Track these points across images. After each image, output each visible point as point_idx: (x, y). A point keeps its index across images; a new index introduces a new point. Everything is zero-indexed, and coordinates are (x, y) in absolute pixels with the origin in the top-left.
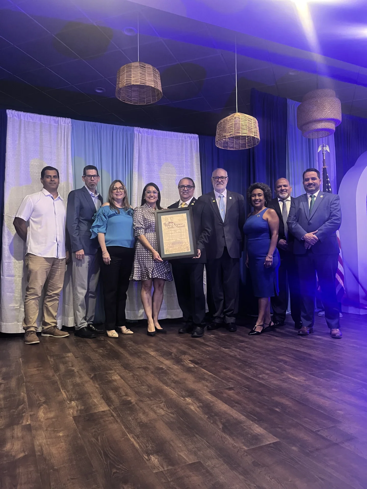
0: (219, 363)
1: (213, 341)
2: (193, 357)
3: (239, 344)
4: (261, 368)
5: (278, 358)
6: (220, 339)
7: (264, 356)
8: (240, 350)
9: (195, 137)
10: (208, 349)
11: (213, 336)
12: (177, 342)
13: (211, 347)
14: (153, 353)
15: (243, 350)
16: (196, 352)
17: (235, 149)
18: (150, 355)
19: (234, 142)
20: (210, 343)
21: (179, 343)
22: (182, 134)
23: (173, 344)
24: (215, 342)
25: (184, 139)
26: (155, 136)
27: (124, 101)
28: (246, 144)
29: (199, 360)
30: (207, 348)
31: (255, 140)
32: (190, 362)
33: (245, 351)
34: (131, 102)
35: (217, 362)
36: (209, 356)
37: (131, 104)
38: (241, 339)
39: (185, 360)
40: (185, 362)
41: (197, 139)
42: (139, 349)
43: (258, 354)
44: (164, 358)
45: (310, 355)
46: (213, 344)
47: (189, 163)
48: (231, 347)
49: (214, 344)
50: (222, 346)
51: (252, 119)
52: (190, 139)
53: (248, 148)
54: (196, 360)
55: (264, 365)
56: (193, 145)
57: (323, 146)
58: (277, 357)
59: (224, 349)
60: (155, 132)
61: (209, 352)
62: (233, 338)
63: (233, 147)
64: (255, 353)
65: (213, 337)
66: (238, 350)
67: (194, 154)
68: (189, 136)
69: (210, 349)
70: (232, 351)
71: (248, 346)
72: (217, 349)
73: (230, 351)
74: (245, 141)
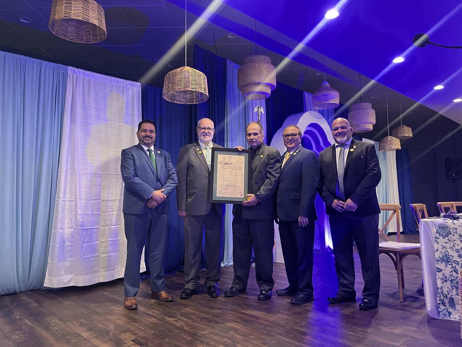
0: (166, 340)
2: (135, 334)
3: (183, 310)
4: (213, 343)
5: (227, 326)
7: (212, 324)
8: (187, 318)
9: (138, 85)
12: (113, 314)
13: (154, 317)
14: (85, 335)
15: (189, 318)
16: (138, 326)
17: (182, 103)
18: (82, 337)
19: (182, 95)
21: (117, 315)
23: (109, 317)
24: (157, 310)
25: (125, 86)
26: (92, 79)
27: (58, 36)
28: (193, 99)
29: (143, 338)
31: (203, 96)
32: (133, 343)
33: (191, 319)
34: (67, 38)
35: (163, 339)
36: (153, 331)
37: (66, 39)
39: (126, 339)
40: (126, 343)
41: (139, 88)
42: (67, 329)
43: (206, 322)
44: (100, 340)
45: (257, 318)
46: (155, 313)
47: (129, 111)
48: (176, 315)
49: (157, 312)
50: (165, 314)
51: (202, 75)
52: (132, 87)
53: (196, 103)
54: (139, 339)
55: (216, 338)
56: (135, 94)
59: (168, 318)
60: (92, 75)
61: (152, 324)
63: (181, 100)
65: (154, 303)
66: (185, 319)
67: (136, 102)
68: (131, 84)
69: (154, 320)
70: (178, 321)
71: (193, 311)
72: (161, 319)
73: (176, 321)
74: (193, 96)
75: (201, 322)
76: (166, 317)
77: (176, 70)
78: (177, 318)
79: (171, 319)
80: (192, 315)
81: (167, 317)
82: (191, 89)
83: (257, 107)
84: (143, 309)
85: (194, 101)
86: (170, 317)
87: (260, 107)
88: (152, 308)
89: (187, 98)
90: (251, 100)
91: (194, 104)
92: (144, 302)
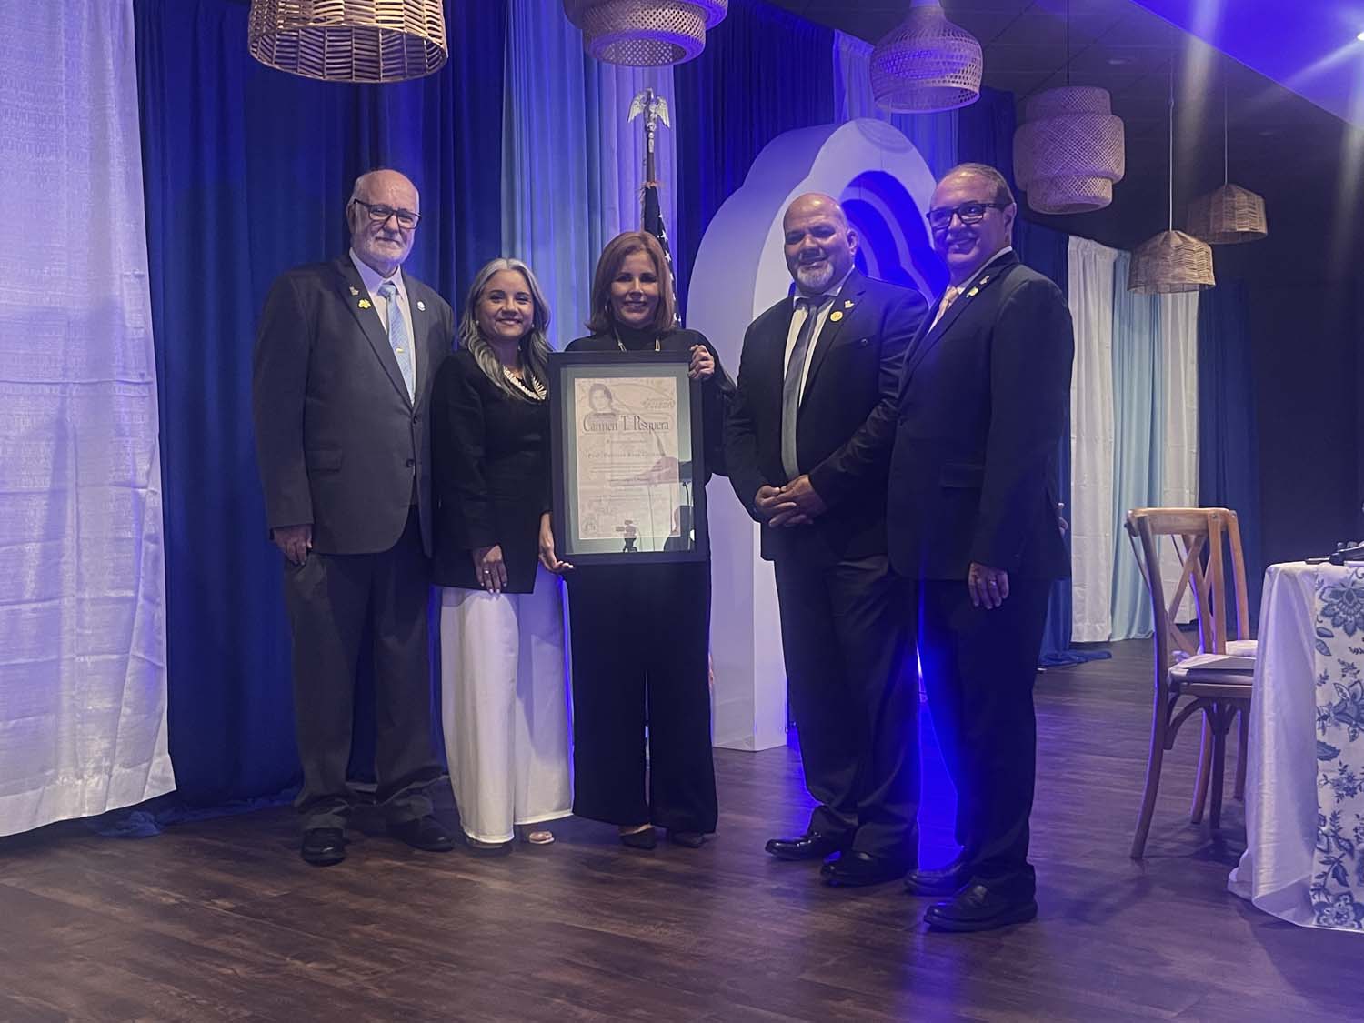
1: (236, 931)
3: (354, 931)
6: (263, 917)
8: (372, 958)
10: (230, 972)
11: (227, 904)
12: (67, 955)
13: (237, 960)
15: (383, 961)
17: (327, 78)
20: (228, 943)
21: (81, 960)
23: (51, 968)
24: (248, 934)
28: (378, 62)
30: (222, 970)
33: (394, 963)
36: (248, 1009)
38: (353, 906)
43: (452, 969)
45: (649, 947)
46: (242, 947)
47: (84, 103)
48: (328, 950)
49: (246, 943)
50: (284, 950)
53: (387, 80)
56: (105, 23)
57: (648, 101)
59: (298, 963)
61: (236, 985)
62: (320, 904)
63: (324, 68)
64: (438, 969)
65: (231, 910)
66: (366, 963)
67: (110, 61)
69: (240, 970)
70: (340, 971)
71: (395, 936)
72: (270, 968)
73: (330, 970)
74: (374, 48)
75: (433, 971)
76: (288, 959)
78: (336, 962)
79: (310, 965)
80: (396, 949)
81: (295, 957)
82: (377, 21)
83: (642, 96)
84: (187, 934)
85: (378, 68)
86: (305, 958)
87: (652, 96)
88: (225, 930)
89: (349, 54)
90: (614, 65)
91: (382, 84)
92: (187, 910)
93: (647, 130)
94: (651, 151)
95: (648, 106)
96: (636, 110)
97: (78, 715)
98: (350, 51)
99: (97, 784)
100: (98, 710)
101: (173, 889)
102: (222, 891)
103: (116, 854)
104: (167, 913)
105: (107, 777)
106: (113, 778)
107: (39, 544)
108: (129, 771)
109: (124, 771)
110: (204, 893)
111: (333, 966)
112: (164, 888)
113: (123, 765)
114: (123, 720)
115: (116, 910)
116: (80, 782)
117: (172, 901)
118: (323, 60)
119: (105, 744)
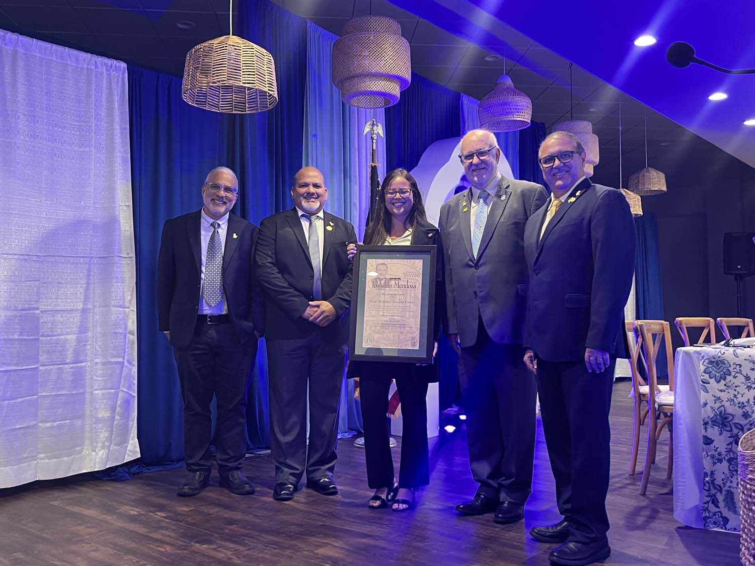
1: (167, 529)
3: (226, 528)
5: (317, 554)
6: (181, 522)
7: (288, 552)
8: (235, 542)
9: (120, 67)
10: (163, 550)
11: (163, 515)
12: (82, 541)
13: (168, 544)
15: (240, 544)
17: (221, 111)
19: (221, 95)
20: (163, 535)
21: (88, 543)
22: (89, 55)
23: (74, 548)
24: (173, 530)
25: (93, 67)
26: (21, 50)
28: (245, 103)
30: (159, 549)
31: (266, 98)
33: (246, 545)
38: (226, 516)
41: (123, 73)
43: (275, 549)
47: (102, 123)
48: (213, 538)
50: (191, 539)
51: (265, 54)
52: (107, 70)
53: (249, 112)
56: (114, 85)
57: (373, 125)
58: (316, 552)
59: (198, 545)
60: (21, 41)
61: (166, 557)
62: (209, 515)
63: (219, 105)
64: (268, 548)
65: (165, 518)
66: (232, 546)
67: (116, 104)
68: (105, 64)
69: (168, 549)
70: (219, 549)
71: (247, 532)
72: (183, 547)
73: (214, 549)
74: (244, 97)
75: (266, 549)
76: (193, 543)
77: (210, 42)
78: (217, 544)
79: (203, 546)
80: (246, 538)
81: (197, 542)
82: (243, 83)
83: (370, 123)
84: (142, 530)
85: (245, 106)
86: (202, 542)
87: (375, 122)
88: (162, 528)
89: (232, 100)
90: (356, 108)
91: (247, 114)
92: (142, 517)
93: (372, 138)
94: (374, 148)
95: (372, 128)
96: (367, 129)
97: (94, 420)
98: (232, 98)
99: (103, 454)
100: (104, 417)
101: (137, 507)
102: (161, 508)
103: (109, 489)
104: (133, 519)
105: (107, 451)
106: (110, 451)
107: (75, 336)
108: (118, 447)
109: (116, 447)
110: (151, 509)
111: (215, 546)
112: (132, 506)
113: (115, 445)
114: (116, 422)
115: (108, 518)
116: (94, 453)
117: (135, 513)
118: (219, 102)
119: (106, 434)
